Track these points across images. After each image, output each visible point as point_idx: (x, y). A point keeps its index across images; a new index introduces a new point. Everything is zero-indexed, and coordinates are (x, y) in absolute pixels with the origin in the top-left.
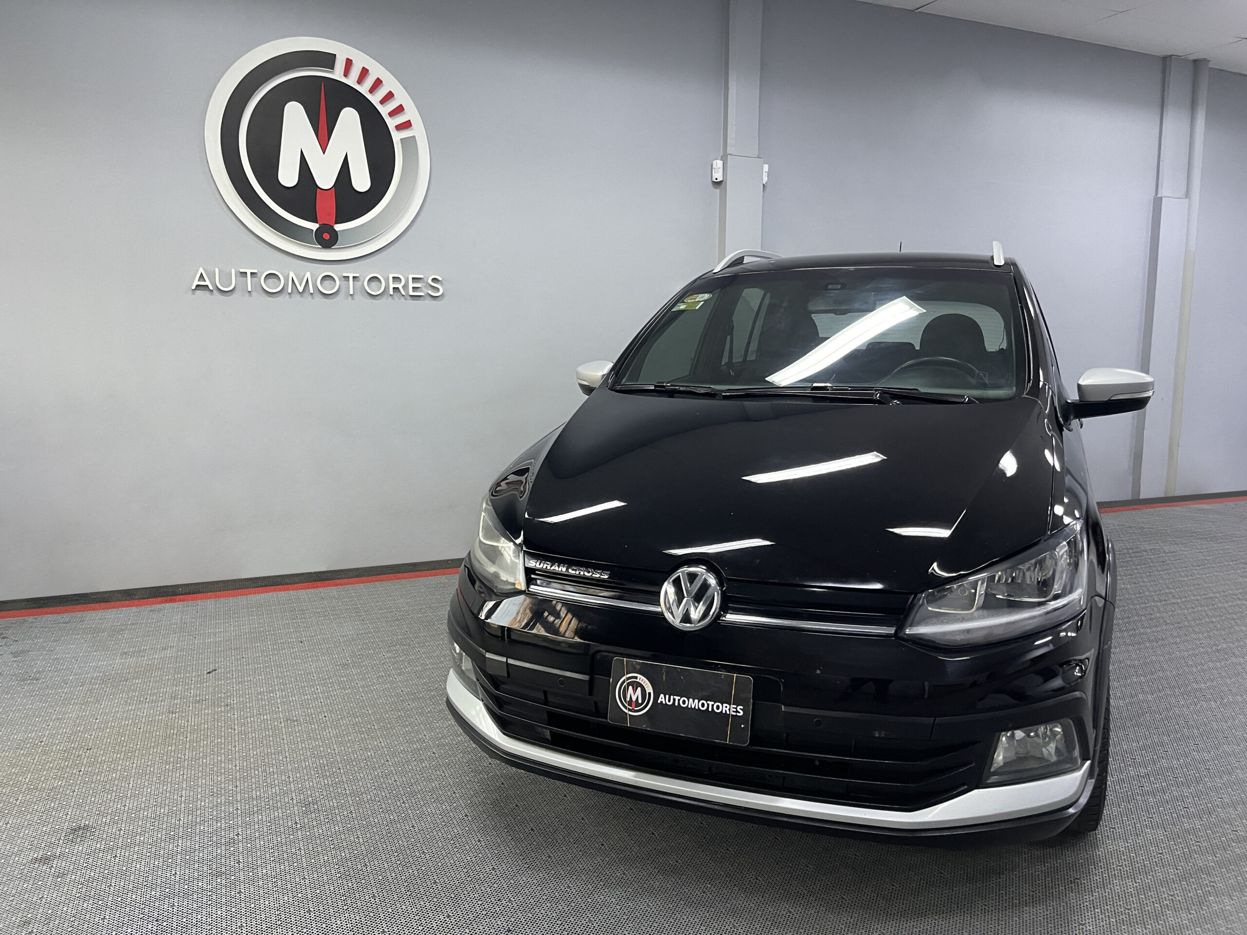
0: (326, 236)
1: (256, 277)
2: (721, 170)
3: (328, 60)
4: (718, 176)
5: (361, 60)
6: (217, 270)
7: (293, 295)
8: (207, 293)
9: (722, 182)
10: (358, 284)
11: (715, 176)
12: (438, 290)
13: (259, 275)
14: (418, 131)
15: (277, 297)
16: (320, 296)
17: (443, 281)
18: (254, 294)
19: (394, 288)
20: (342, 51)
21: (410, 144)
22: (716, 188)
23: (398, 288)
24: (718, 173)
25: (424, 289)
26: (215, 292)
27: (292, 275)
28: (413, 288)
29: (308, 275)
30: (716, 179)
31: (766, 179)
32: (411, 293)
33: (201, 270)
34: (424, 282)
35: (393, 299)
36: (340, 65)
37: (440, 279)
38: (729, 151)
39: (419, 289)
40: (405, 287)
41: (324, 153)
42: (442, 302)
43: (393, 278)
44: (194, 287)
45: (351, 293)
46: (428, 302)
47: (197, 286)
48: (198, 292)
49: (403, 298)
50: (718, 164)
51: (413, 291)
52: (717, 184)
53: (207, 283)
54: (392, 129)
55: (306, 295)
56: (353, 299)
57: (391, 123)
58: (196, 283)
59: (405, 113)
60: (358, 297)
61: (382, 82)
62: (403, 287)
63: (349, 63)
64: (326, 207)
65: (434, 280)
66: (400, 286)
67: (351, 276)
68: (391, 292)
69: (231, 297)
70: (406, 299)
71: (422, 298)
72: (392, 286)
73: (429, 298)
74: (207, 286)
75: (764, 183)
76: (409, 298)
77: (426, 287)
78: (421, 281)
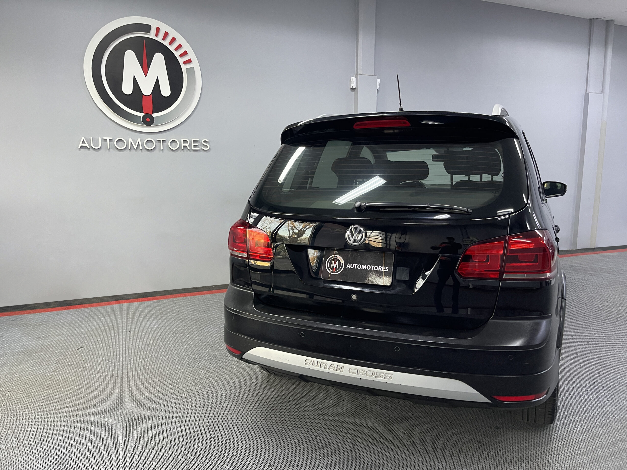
0: (148, 120)
1: (112, 141)
2: (355, 82)
3: (147, 28)
4: (353, 85)
5: (164, 28)
6: (91, 138)
7: (131, 150)
8: (87, 150)
9: (355, 88)
10: (165, 144)
11: (352, 85)
12: (207, 146)
13: (113, 140)
14: (195, 64)
15: (123, 151)
16: (146, 151)
17: (210, 143)
18: (111, 150)
19: (184, 146)
20: (154, 23)
21: (191, 71)
22: (353, 92)
23: (186, 146)
24: (354, 84)
25: (200, 146)
26: (91, 149)
27: (130, 140)
28: (194, 146)
29: (139, 140)
30: (352, 87)
31: (379, 86)
32: (193, 149)
33: (83, 138)
34: (199, 143)
35: (184, 152)
36: (153, 31)
37: (208, 141)
38: (359, 72)
39: (197, 147)
40: (190, 145)
41: (146, 77)
42: (209, 153)
43: (184, 141)
44: (79, 147)
45: (162, 149)
46: (202, 153)
47: (81, 146)
48: (82, 149)
49: (189, 151)
50: (353, 79)
51: (194, 148)
52: (353, 89)
53: (87, 145)
54: (182, 64)
55: (138, 150)
56: (163, 152)
57: (181, 60)
58: (81, 145)
59: (188, 55)
60: (166, 151)
61: (175, 39)
62: (188, 145)
63: (158, 29)
64: (148, 105)
65: (205, 141)
66: (187, 145)
67: (161, 140)
68: (183, 148)
69: (99, 152)
70: (190, 152)
71: (199, 151)
72: (183, 145)
73: (203, 151)
74: (86, 146)
75: (378, 89)
76: (192, 151)
77: (201, 145)
78: (198, 142)
